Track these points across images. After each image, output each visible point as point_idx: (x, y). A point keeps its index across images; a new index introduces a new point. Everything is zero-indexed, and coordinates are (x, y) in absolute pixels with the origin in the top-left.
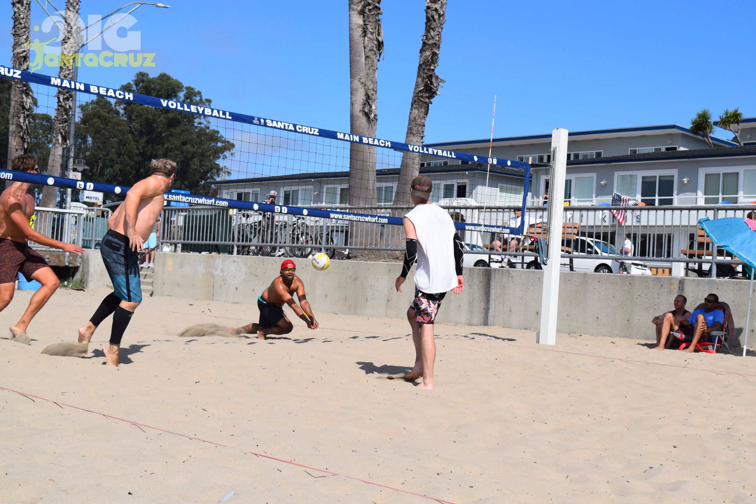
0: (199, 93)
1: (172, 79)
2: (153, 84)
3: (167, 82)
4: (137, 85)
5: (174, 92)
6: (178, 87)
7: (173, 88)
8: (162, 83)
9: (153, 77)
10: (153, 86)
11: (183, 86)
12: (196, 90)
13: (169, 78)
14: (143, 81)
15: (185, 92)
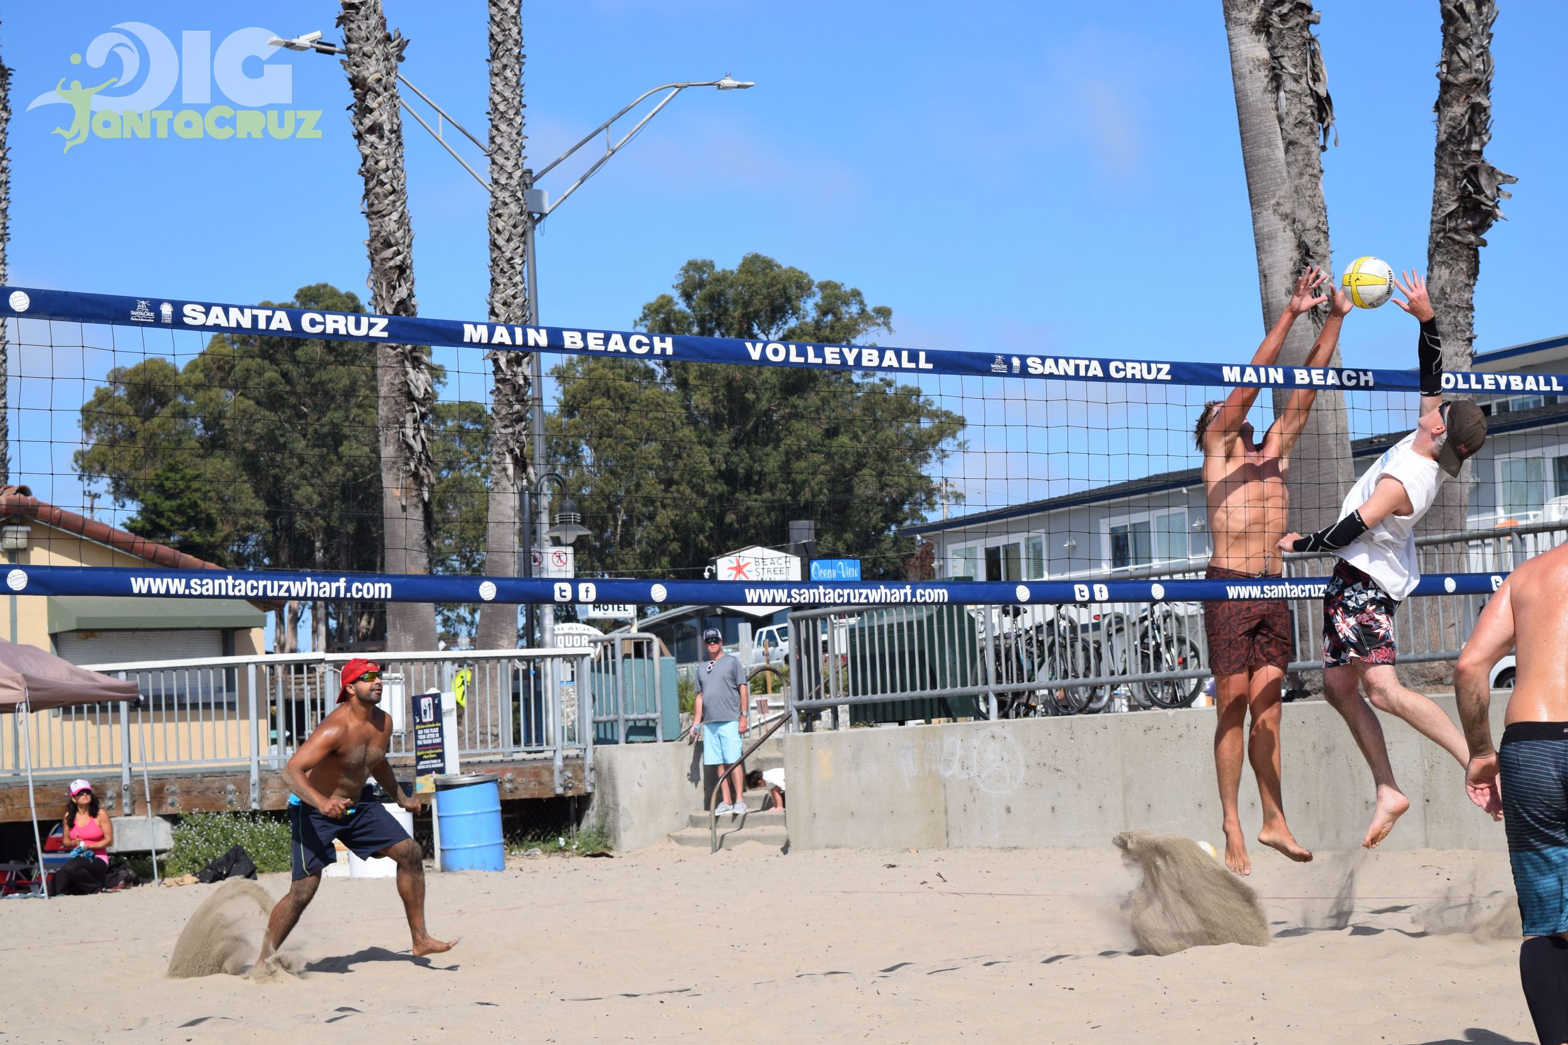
0: (856, 294)
1: (779, 267)
2: (731, 286)
3: (766, 275)
4: (687, 296)
5: (788, 300)
6: (799, 286)
7: (785, 289)
8: (752, 280)
9: (728, 269)
10: (731, 293)
11: (811, 283)
12: (847, 288)
13: (768, 264)
14: (701, 285)
15: (818, 298)
